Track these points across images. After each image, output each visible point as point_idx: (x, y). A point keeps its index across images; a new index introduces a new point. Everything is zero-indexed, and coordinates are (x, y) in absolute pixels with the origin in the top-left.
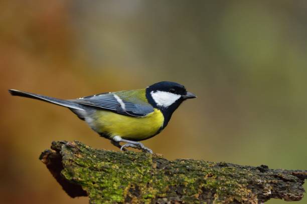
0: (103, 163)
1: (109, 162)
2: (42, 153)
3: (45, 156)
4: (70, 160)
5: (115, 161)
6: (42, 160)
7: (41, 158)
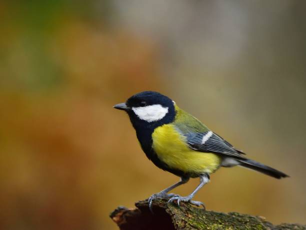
0: (215, 225)
1: (221, 224)
2: (116, 210)
3: (120, 214)
4: (182, 220)
5: (227, 223)
6: (115, 218)
7: (112, 216)
